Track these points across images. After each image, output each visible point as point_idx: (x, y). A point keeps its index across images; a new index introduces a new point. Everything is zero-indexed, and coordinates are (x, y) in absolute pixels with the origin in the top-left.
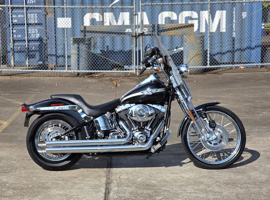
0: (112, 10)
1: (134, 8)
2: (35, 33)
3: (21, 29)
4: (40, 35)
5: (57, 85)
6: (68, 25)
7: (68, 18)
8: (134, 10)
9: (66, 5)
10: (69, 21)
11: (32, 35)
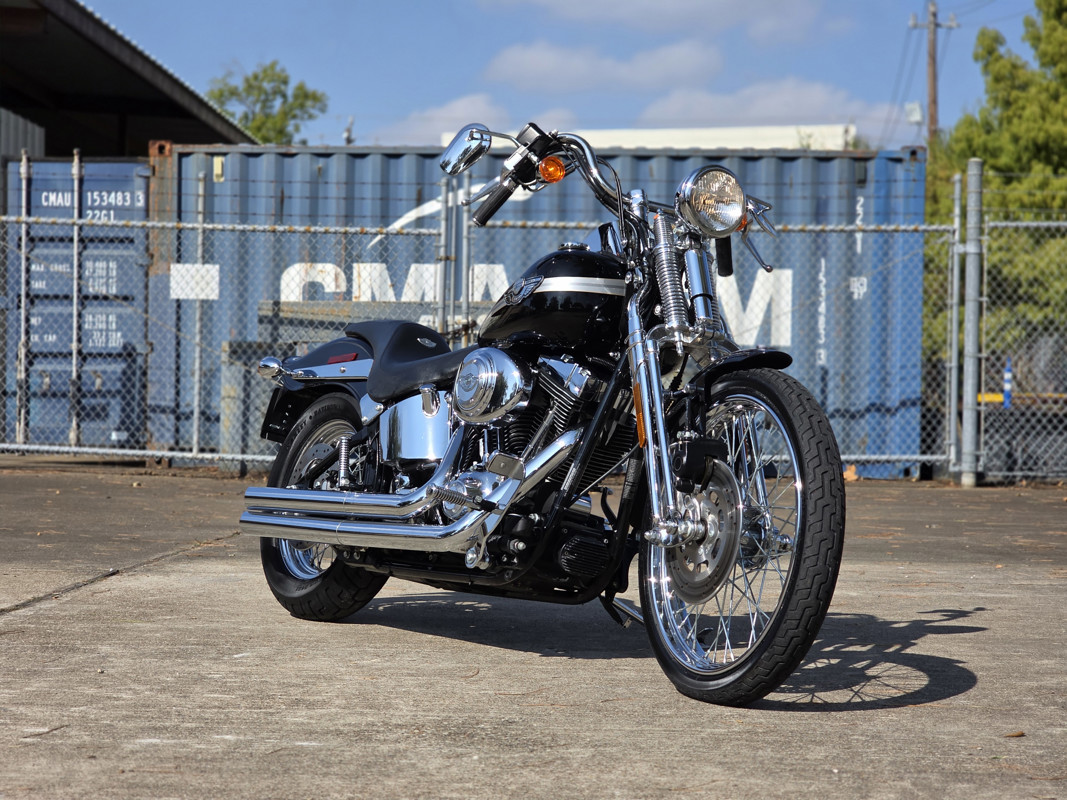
0: (383, 254)
1: (439, 235)
2: (107, 330)
3: (61, 315)
4: (124, 336)
5: (139, 485)
6: (208, 290)
7: (207, 266)
8: (439, 241)
9: (204, 221)
10: (213, 278)
11: (96, 335)
